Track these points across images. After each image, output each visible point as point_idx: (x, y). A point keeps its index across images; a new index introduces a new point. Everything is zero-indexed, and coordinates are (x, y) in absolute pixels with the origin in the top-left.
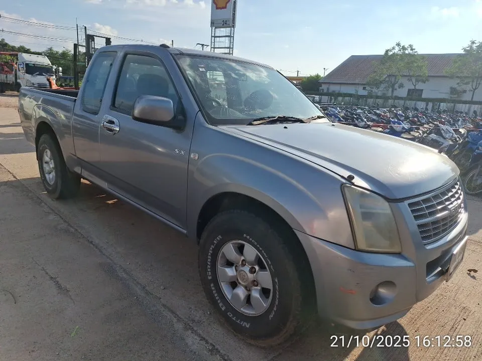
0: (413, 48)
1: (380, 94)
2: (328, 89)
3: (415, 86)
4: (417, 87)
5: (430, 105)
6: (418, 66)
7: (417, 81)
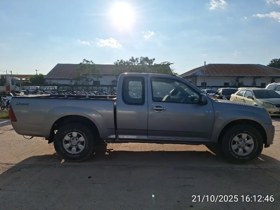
0: (93, 62)
1: (80, 84)
2: (50, 82)
3: (98, 80)
4: (99, 80)
5: (110, 88)
6: (97, 71)
7: (98, 77)
